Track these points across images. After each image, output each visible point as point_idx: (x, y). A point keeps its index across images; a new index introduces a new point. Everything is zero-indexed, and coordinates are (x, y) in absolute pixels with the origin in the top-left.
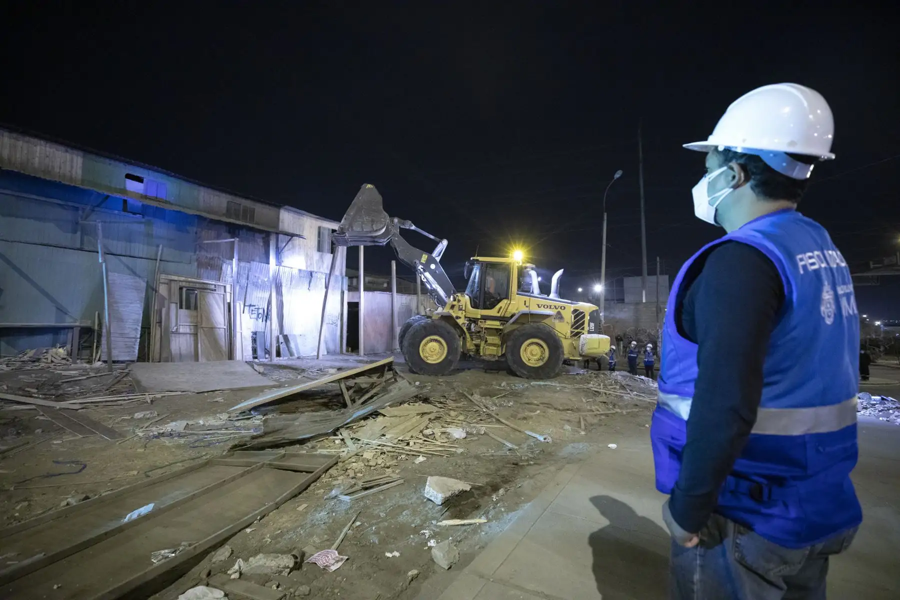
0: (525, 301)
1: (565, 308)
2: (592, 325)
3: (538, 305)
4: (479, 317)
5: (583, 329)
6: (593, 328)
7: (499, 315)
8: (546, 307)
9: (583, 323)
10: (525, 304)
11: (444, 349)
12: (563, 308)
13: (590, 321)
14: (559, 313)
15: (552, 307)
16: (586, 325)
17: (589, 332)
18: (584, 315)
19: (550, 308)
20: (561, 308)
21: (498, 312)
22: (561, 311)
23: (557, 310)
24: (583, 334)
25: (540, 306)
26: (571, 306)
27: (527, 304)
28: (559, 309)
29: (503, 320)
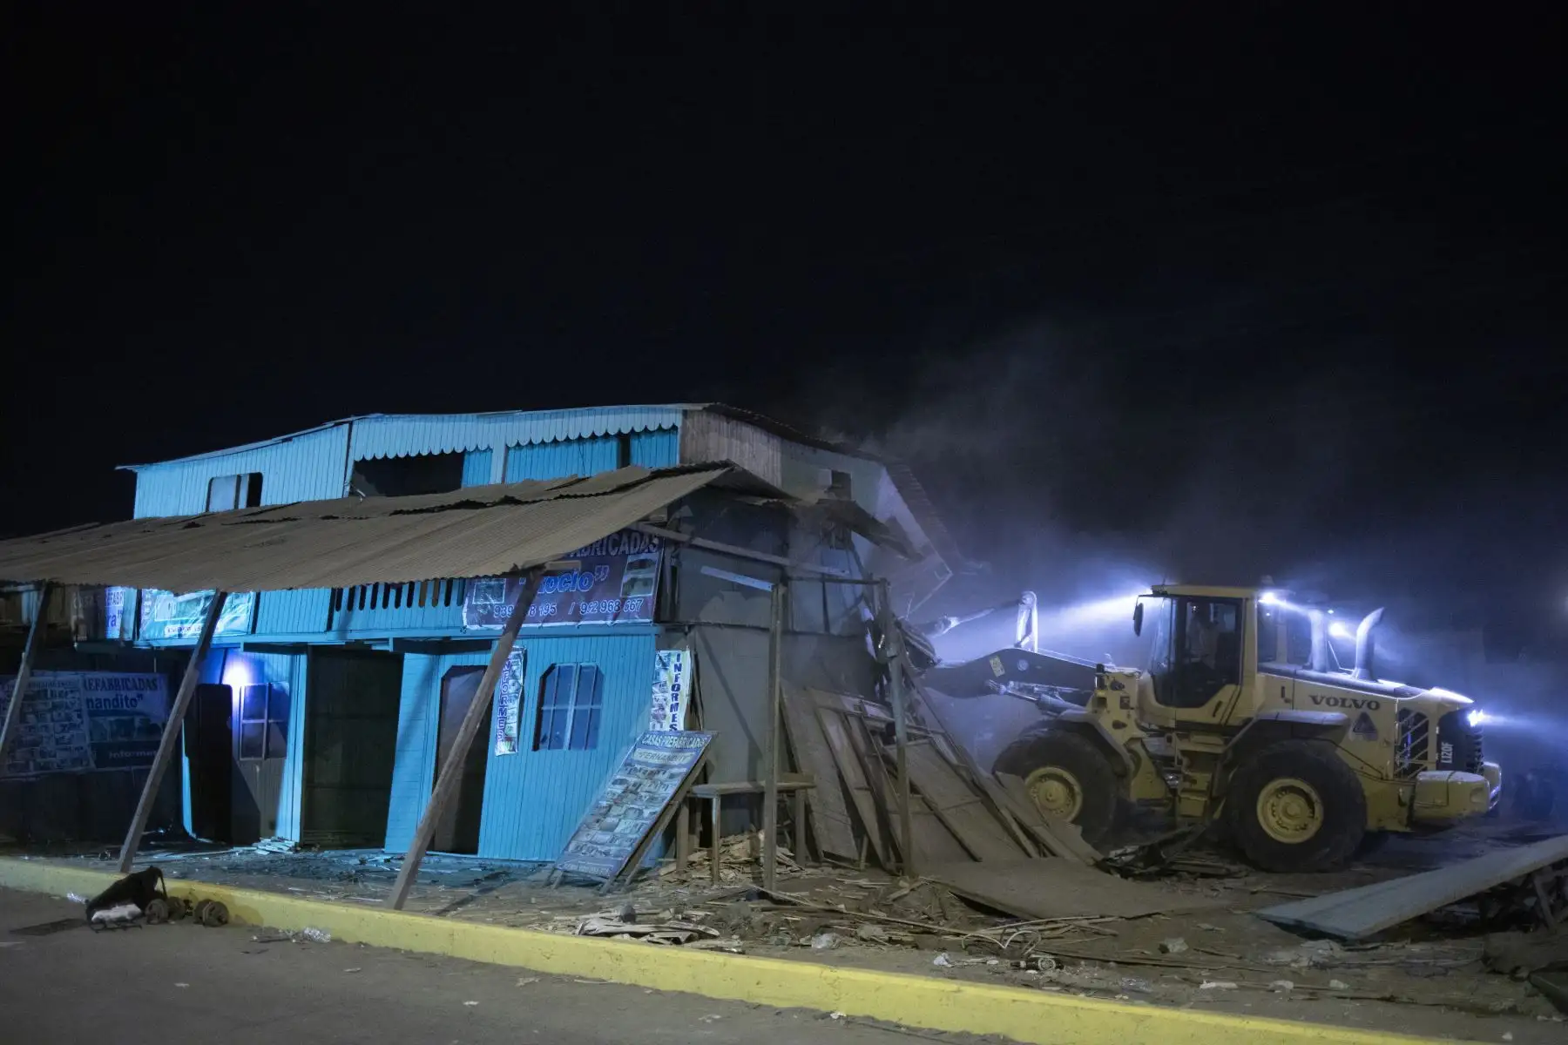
0: (1283, 688)
1: (1378, 706)
2: (1447, 748)
3: (1314, 699)
4: (1172, 724)
5: (1425, 757)
6: (1450, 756)
7: (1215, 720)
8: (1332, 702)
9: (1425, 743)
10: (1283, 695)
11: (1074, 804)
12: (1373, 705)
13: (1441, 738)
14: (1364, 718)
15: (1347, 704)
16: (1431, 748)
17: (1440, 766)
18: (1426, 725)
19: (1343, 705)
20: (1369, 705)
21: (1214, 715)
22: (1369, 712)
23: (1361, 710)
24: (1425, 770)
25: (1319, 699)
26: (1394, 702)
27: (1288, 695)
28: (1364, 709)
29: (1224, 730)
